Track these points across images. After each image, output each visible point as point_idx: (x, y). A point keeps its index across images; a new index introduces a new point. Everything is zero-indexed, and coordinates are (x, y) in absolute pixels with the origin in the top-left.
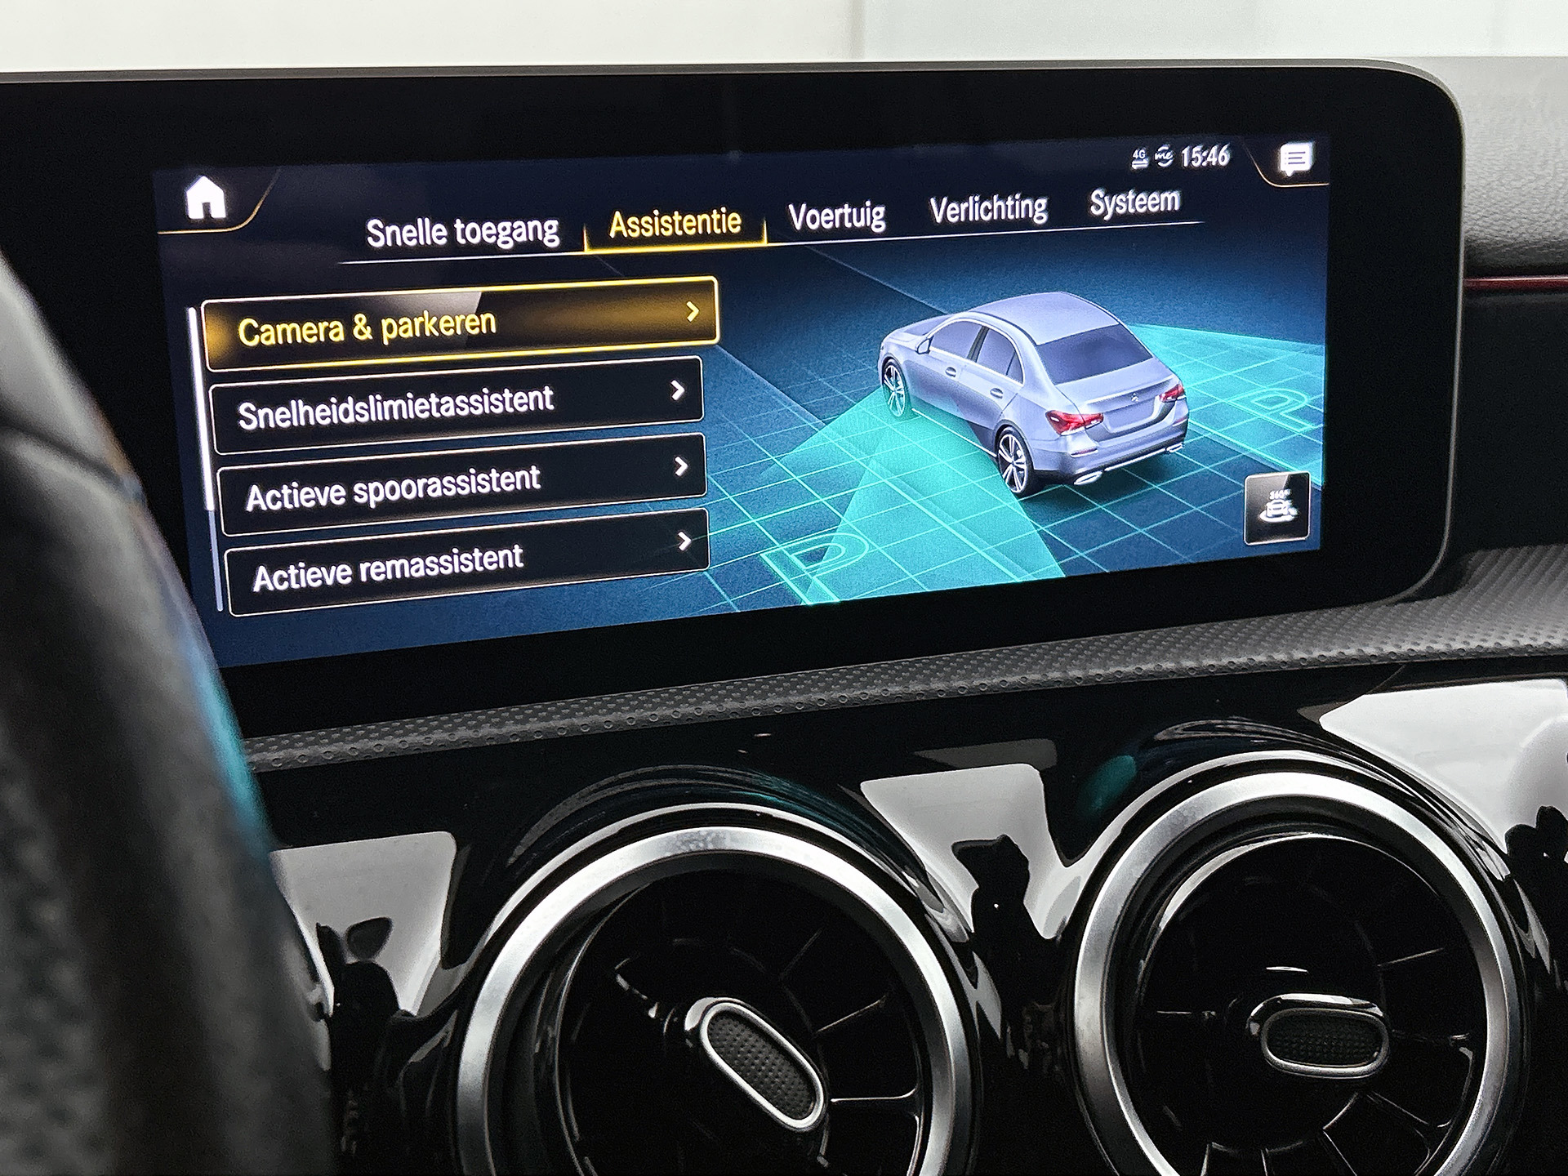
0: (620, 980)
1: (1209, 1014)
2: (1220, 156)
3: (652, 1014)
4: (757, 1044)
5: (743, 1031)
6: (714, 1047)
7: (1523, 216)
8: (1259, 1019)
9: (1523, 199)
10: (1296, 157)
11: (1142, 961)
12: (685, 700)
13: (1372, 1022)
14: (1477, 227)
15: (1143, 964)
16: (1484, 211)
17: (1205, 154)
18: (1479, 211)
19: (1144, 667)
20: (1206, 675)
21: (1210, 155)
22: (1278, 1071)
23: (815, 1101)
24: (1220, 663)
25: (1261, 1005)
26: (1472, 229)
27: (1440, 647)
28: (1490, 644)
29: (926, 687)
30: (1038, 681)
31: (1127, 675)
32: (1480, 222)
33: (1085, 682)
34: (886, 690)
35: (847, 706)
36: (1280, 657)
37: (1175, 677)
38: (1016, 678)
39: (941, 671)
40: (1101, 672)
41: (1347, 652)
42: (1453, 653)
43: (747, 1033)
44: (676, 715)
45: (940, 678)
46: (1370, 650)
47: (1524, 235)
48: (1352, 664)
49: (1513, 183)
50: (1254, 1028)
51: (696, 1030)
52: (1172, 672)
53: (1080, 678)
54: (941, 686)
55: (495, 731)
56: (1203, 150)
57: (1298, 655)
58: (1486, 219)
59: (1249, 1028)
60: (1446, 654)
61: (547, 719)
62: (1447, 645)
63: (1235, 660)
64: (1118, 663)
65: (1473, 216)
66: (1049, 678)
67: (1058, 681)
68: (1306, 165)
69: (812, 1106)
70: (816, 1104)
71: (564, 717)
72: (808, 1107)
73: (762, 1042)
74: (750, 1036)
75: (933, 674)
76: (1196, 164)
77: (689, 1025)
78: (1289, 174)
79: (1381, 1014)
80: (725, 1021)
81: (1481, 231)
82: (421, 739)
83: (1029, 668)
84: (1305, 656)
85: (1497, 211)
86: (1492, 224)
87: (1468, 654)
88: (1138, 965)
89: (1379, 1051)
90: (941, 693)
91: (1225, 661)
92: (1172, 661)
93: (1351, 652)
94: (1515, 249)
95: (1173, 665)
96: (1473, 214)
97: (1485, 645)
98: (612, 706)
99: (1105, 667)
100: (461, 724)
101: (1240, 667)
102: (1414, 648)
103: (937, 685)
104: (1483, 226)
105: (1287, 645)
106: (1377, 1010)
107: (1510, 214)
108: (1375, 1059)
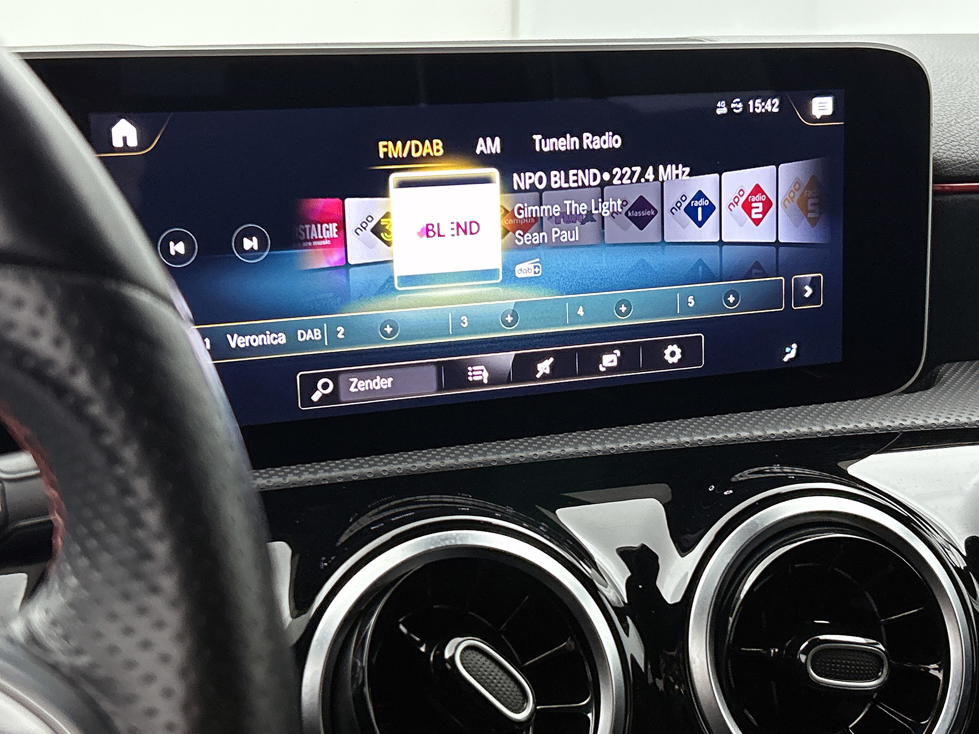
0: (402, 627)
1: (774, 650)
2: (772, 106)
3: (423, 649)
4: (490, 666)
5: (481, 658)
6: (464, 668)
7: (972, 143)
8: (806, 652)
9: (972, 132)
10: (822, 106)
11: (730, 618)
12: (433, 457)
13: (878, 653)
14: (940, 151)
15: (731, 619)
16: (946, 139)
17: (763, 104)
18: (943, 140)
19: (729, 435)
20: (769, 440)
21: (767, 105)
22: (818, 684)
23: (527, 702)
24: (778, 433)
25: (806, 643)
26: (938, 152)
27: (919, 422)
28: (952, 421)
29: (589, 448)
30: (661, 444)
31: (718, 441)
32: (943, 147)
33: (691, 445)
34: (564, 450)
35: (539, 461)
36: (817, 429)
37: (749, 441)
38: (647, 443)
39: (598, 438)
40: (701, 438)
41: (860, 425)
42: (928, 426)
43: (484, 659)
44: (428, 467)
45: (598, 443)
46: (874, 424)
47: (972, 156)
48: (864, 433)
49: (965, 121)
50: (803, 658)
51: (452, 658)
52: (747, 439)
53: (688, 442)
54: (599, 447)
55: (312, 476)
56: (762, 101)
57: (828, 427)
58: (946, 145)
59: (800, 657)
60: (923, 426)
61: (344, 469)
62: (924, 421)
63: (788, 431)
64: (712, 433)
65: (939, 143)
66: (669, 442)
67: (674, 444)
68: (829, 111)
69: (525, 705)
70: (528, 704)
71: (356, 468)
72: (523, 706)
73: (493, 665)
74: (486, 661)
75: (594, 440)
76: (758, 111)
77: (447, 655)
78: (818, 117)
79: (884, 649)
80: (470, 652)
81: (944, 153)
82: (265, 482)
83: (655, 436)
84: (832, 428)
85: (955, 140)
86: (951, 148)
87: (938, 427)
88: (728, 620)
89: (882, 673)
90: (599, 452)
91: (781, 432)
92: (747, 432)
93: (862, 425)
94: (966, 165)
95: (748, 434)
96: (939, 142)
97: (949, 421)
98: (386, 461)
99: (705, 435)
100: (290, 473)
101: (791, 436)
102: (903, 423)
103: (596, 447)
104: (945, 150)
105: (821, 421)
106: (881, 646)
107: (963, 142)
108: (880, 677)
